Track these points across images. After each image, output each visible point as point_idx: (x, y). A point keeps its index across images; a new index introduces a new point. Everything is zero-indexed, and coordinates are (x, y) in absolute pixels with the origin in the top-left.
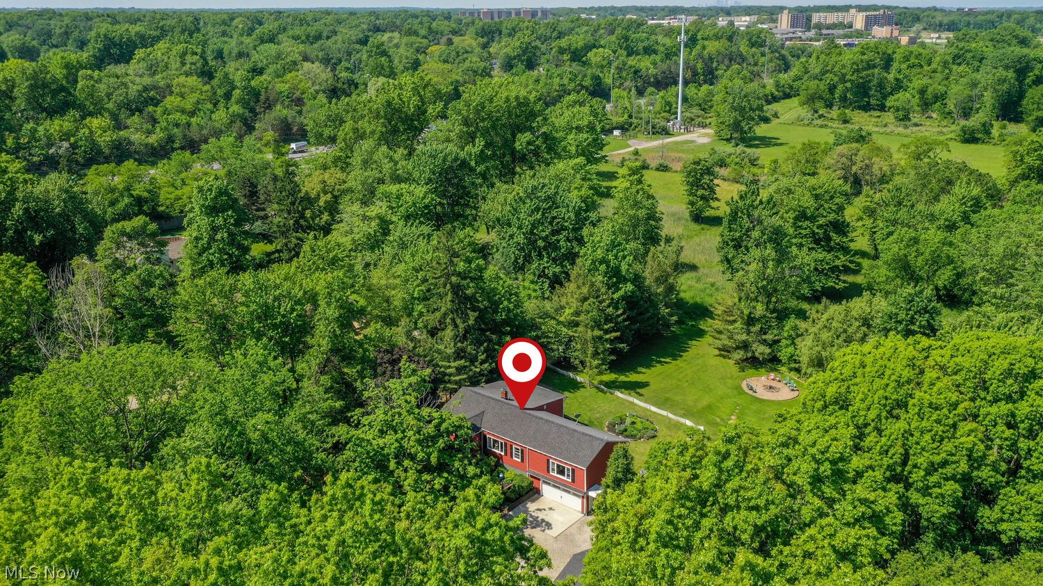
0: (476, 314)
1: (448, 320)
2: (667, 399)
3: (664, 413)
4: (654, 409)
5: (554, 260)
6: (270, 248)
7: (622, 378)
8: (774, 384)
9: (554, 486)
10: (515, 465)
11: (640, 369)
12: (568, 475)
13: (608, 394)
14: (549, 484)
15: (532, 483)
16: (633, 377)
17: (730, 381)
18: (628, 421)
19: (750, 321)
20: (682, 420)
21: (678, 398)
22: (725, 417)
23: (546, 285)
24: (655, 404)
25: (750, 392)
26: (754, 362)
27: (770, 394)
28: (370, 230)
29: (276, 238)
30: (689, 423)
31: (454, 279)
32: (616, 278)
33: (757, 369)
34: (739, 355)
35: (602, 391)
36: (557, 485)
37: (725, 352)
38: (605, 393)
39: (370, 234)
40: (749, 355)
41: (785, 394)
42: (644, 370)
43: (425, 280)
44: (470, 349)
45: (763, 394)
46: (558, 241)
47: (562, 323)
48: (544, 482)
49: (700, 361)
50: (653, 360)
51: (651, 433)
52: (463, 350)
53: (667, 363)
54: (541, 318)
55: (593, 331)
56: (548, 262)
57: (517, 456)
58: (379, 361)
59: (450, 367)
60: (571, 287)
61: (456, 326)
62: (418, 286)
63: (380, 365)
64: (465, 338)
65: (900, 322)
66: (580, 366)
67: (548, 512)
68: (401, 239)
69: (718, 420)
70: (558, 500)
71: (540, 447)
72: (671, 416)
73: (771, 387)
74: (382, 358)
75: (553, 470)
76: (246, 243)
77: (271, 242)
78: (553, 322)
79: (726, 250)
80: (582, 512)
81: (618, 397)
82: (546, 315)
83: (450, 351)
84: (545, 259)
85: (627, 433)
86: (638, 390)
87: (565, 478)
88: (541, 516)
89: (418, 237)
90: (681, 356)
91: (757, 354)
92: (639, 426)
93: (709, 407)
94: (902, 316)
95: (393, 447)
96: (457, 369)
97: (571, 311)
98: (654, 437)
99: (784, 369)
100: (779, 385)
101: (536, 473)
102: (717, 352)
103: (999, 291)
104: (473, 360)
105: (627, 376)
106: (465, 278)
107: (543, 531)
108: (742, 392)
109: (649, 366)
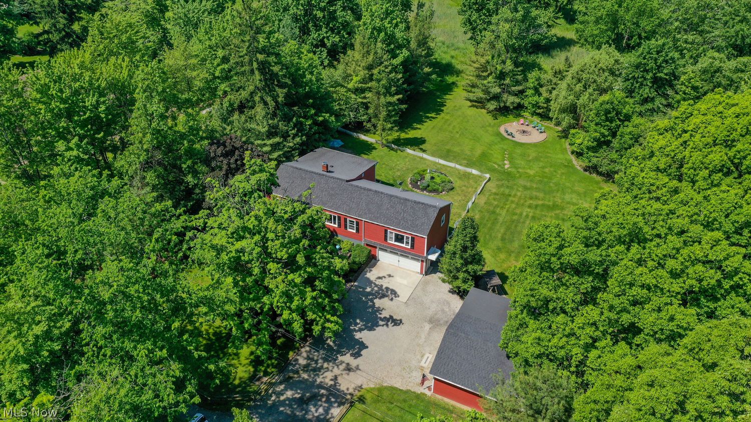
0: (285, 90)
1: (257, 99)
2: (449, 151)
3: (452, 165)
4: (442, 162)
5: (332, 30)
6: (36, 30)
7: (403, 136)
8: (525, 128)
9: (391, 252)
10: (351, 235)
11: (415, 125)
12: (407, 243)
13: (399, 152)
14: (386, 251)
15: (370, 251)
16: (411, 134)
17: (490, 129)
18: (428, 177)
19: (502, 76)
20: (469, 170)
21: (456, 149)
22: (500, 163)
23: (325, 54)
24: (441, 157)
25: (510, 137)
26: (504, 111)
27: (525, 137)
28: (148, 7)
29: (41, 18)
30: (475, 172)
31: (261, 57)
32: (393, 45)
33: (506, 116)
34: (492, 106)
35: (393, 149)
36: (394, 251)
37: (479, 103)
38: (396, 151)
39: (148, 11)
40: (502, 105)
41: (536, 137)
42: (419, 126)
43: (225, 60)
44: (282, 126)
45: (520, 138)
46: (335, 11)
47: (349, 90)
48: (381, 249)
49: (459, 113)
50: (421, 116)
51: (449, 186)
52: (276, 127)
53: (434, 118)
54: (332, 87)
55: (385, 96)
56: (326, 33)
57: (352, 227)
58: (212, 155)
59: (265, 145)
60: (355, 55)
61: (266, 103)
62: (218, 65)
63: (214, 158)
64: (274, 115)
65: (647, 71)
66: (372, 128)
67: (388, 279)
68: (186, 16)
69: (496, 166)
70: (396, 264)
71: (376, 219)
72: (458, 167)
73: (524, 132)
74: (215, 152)
75: (391, 238)
76: (10, 26)
77: (37, 24)
78: (343, 90)
79: (469, 13)
80: (421, 273)
81: (408, 154)
82: (337, 84)
83: (264, 129)
84: (324, 30)
85: (430, 188)
86: (421, 147)
87: (404, 245)
88: (385, 283)
89: (203, 13)
90: (442, 111)
91: (508, 104)
92: (438, 180)
93: (484, 155)
94: (652, 64)
95: (255, 252)
96: (271, 145)
97: (359, 78)
98: (452, 189)
99: (526, 114)
100: (529, 129)
101: (372, 242)
102: (469, 104)
103: (690, 38)
104: (285, 136)
105: (406, 133)
106: (269, 54)
107: (392, 299)
108: (503, 139)
109: (421, 122)
